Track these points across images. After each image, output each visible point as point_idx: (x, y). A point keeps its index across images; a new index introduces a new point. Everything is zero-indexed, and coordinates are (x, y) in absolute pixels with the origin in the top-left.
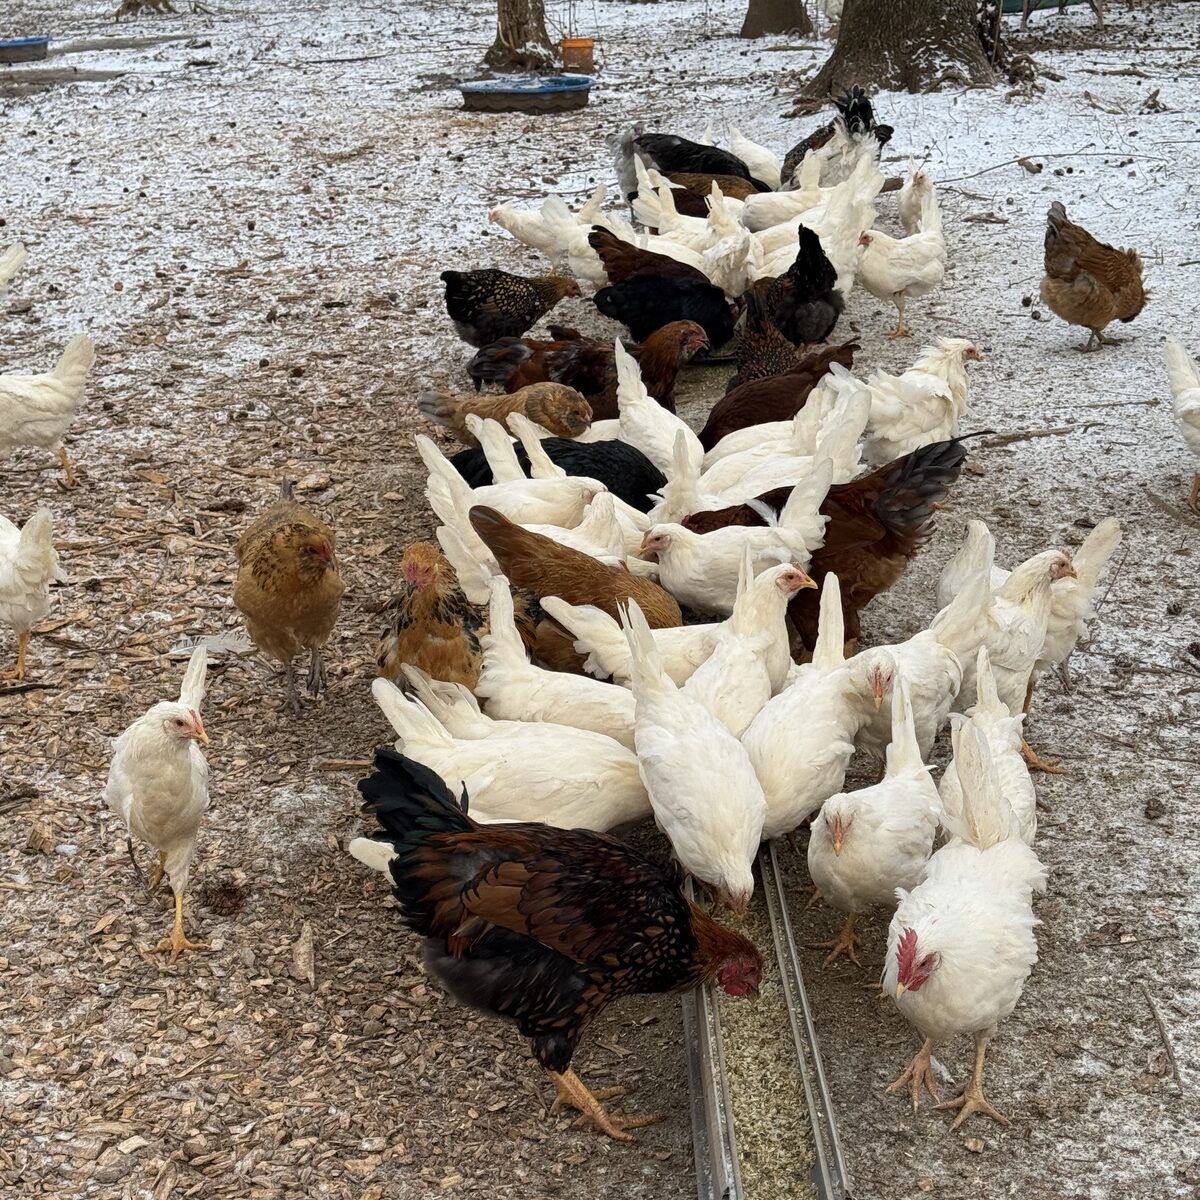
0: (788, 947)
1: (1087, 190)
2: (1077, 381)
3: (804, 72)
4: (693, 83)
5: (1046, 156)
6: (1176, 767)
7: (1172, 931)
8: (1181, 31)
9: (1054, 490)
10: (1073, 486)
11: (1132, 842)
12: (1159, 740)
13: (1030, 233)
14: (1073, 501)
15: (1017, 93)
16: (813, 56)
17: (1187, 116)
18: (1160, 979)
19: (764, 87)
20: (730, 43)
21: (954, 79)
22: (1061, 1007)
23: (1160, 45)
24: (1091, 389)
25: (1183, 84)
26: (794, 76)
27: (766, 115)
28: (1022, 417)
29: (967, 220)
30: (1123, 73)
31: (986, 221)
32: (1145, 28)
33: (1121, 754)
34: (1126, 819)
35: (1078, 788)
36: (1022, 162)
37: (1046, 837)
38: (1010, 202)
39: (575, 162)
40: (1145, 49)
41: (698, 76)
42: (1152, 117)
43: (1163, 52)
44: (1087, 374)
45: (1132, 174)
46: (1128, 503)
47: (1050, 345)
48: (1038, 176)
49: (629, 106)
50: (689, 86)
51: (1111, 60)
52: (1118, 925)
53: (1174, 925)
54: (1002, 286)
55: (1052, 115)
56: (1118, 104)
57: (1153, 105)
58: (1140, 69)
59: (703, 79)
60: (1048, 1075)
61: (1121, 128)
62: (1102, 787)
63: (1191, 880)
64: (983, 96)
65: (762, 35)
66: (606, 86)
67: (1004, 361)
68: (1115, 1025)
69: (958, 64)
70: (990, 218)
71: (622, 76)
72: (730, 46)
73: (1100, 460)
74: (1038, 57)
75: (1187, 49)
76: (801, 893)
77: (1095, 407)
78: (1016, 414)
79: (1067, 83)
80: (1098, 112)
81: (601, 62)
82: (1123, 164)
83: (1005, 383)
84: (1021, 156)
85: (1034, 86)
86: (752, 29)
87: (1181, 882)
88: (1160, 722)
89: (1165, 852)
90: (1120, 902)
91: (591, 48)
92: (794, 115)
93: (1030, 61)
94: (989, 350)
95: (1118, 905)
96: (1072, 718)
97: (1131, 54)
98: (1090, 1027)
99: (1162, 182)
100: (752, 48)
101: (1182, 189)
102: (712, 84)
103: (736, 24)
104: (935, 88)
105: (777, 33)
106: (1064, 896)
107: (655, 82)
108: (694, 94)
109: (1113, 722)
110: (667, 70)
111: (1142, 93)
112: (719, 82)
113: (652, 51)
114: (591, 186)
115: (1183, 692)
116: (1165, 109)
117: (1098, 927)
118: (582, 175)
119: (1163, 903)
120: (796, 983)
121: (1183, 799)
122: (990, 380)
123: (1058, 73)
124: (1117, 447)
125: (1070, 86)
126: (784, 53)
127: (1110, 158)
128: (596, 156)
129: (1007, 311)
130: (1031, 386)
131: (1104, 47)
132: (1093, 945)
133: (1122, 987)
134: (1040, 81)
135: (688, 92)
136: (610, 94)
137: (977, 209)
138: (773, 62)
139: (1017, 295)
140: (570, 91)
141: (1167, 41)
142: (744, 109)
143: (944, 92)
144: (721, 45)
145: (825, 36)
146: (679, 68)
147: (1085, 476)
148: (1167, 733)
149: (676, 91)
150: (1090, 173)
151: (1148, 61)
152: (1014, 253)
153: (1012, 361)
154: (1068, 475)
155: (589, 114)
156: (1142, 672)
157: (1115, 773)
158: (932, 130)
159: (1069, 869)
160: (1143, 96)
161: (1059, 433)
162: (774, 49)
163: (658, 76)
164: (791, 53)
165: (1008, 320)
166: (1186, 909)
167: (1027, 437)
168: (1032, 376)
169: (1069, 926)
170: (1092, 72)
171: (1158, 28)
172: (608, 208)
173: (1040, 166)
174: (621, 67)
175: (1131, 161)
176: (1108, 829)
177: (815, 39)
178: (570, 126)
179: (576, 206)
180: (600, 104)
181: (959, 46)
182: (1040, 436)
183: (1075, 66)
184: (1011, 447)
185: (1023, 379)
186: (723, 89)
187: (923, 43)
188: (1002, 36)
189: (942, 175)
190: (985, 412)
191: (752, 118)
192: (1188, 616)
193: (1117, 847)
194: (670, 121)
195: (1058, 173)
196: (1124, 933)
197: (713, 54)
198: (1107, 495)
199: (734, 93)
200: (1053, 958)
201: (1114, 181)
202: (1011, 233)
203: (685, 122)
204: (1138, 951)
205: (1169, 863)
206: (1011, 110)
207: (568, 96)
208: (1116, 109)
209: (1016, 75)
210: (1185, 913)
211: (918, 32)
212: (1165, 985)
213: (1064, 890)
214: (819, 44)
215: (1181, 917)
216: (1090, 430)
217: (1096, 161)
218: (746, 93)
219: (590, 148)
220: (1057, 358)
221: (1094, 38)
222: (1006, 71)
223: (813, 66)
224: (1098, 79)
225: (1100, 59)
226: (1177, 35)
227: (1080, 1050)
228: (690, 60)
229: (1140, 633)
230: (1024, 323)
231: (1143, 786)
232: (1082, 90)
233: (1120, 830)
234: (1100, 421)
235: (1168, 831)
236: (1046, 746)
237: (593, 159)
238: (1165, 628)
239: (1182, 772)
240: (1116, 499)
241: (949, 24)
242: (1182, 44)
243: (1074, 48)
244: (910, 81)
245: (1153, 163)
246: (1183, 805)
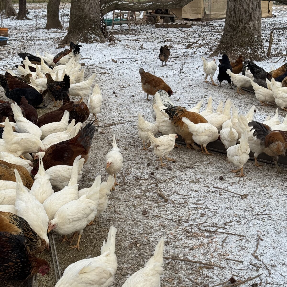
0: (55, 255)
1: (127, 67)
2: (126, 111)
3: (61, 38)
4: (34, 40)
5: (118, 59)
6: (149, 202)
7: (149, 242)
8: (148, 31)
9: (121, 137)
10: (125, 136)
11: (139, 221)
12: (146, 196)
13: (114, 77)
14: (126, 140)
15: (111, 44)
16: (62, 34)
17: (149, 50)
18: (146, 254)
19: (51, 41)
20: (43, 30)
21: (96, 40)
22: (123, 263)
23: (143, 34)
24: (129, 113)
25: (148, 43)
26: (59, 39)
27: (52, 48)
28: (113, 120)
29: (100, 73)
30: (135, 40)
31: (105, 74)
32: (140, 30)
33: (137, 200)
34: (138, 216)
35: (127, 209)
36: (113, 60)
37: (120, 221)
38: (110, 69)
39: (3, 58)
40: (140, 35)
41: (35, 38)
42: (142, 50)
43: (144, 36)
44: (128, 109)
45: (137, 63)
46: (138, 140)
47: (120, 103)
48: (116, 63)
49: (17, 45)
50: (32, 40)
51: (132, 37)
52: (136, 242)
53: (149, 241)
54: (109, 89)
55: (119, 49)
56: (134, 47)
57: (142, 48)
58: (139, 39)
59: (36, 39)
60: (120, 281)
61: (135, 53)
62: (133, 208)
63: (153, 229)
64: (103, 45)
65: (51, 29)
66: (11, 40)
67: (109, 106)
68: (135, 266)
69: (97, 37)
70: (105, 73)
71: (15, 37)
72: (43, 31)
73: (131, 130)
74: (116, 36)
75: (149, 35)
76: (60, 240)
77: (130, 117)
78: (112, 119)
79: (122, 42)
80: (129, 49)
81: (10, 34)
82: (135, 61)
83: (109, 112)
84: (112, 59)
85: (115, 43)
86: (48, 27)
87: (151, 230)
88: (146, 191)
89: (147, 223)
90: (137, 236)
91: (7, 30)
92: (58, 48)
93: (114, 37)
94: (106, 104)
95: (136, 237)
96: (126, 192)
97: (137, 36)
98: (130, 268)
99: (144, 65)
100: (48, 32)
101: (148, 67)
102: (38, 40)
103: (44, 26)
104: (92, 42)
105: (54, 28)
106: (124, 235)
107: (24, 39)
108: (34, 42)
109: (135, 192)
110: (27, 36)
111: (139, 45)
112: (40, 40)
113: (23, 32)
114: (7, 64)
115: (151, 184)
116: (144, 49)
117: (132, 242)
118: (5, 61)
119: (147, 235)
120: (57, 264)
121: (151, 210)
122: (106, 111)
123: (120, 40)
124: (135, 127)
125: (123, 43)
126: (56, 33)
127: (132, 59)
128: (9, 57)
129: (110, 95)
130: (116, 112)
131: (131, 34)
132: (131, 247)
133: (137, 257)
134: (116, 41)
135: (32, 42)
136: (12, 42)
137: (102, 71)
138: (53, 35)
139: (112, 91)
140: (2, 41)
141: (145, 33)
142: (46, 46)
143: (94, 43)
144: (41, 31)
145: (66, 29)
146: (30, 36)
147: (128, 133)
148: (148, 194)
149: (29, 41)
150: (128, 63)
151: (140, 38)
152: (111, 81)
153: (111, 107)
154: (124, 133)
155: (7, 47)
156: (142, 180)
157: (136, 204)
158: (92, 52)
159: (125, 229)
160: (140, 45)
161: (122, 123)
162: (54, 32)
163: (25, 38)
164: (58, 33)
165: (110, 97)
166: (152, 236)
167: (115, 125)
168: (116, 110)
169: (125, 243)
170: (128, 40)
171: (143, 30)
172: (12, 69)
173: (117, 61)
174: (15, 35)
175: (137, 60)
176: (134, 218)
177: (63, 30)
178: (2, 49)
179: (3, 69)
180: (10, 44)
181: (97, 33)
182: (118, 124)
183: (124, 38)
184: (111, 127)
185: (114, 111)
186: (41, 41)
187: (89, 32)
188: (107, 31)
189: (94, 63)
190: (105, 119)
191: (48, 48)
192: (152, 166)
193: (136, 223)
194: (28, 49)
195: (121, 63)
196: (138, 244)
197: (39, 33)
198: (133, 138)
199: (44, 42)
200: (121, 251)
201: (133, 65)
202: (110, 77)
203: (32, 49)
204: (141, 248)
205: (148, 226)
206: (110, 48)
207: (1, 42)
208: (134, 48)
209: (111, 40)
210: (152, 238)
211: (87, 29)
212: (147, 255)
213: (124, 234)
214: (65, 31)
215: (151, 239)
216: (129, 123)
217: (129, 60)
218: (47, 42)
219: (7, 55)
220: (121, 106)
221: (128, 32)
222: (108, 39)
223: (63, 36)
224: (129, 41)
225: (130, 37)
226: (147, 32)
227: (127, 274)
228: (33, 34)
229: (141, 170)
230: (113, 98)
231: (142, 207)
232: (126, 44)
233: (137, 218)
234: (131, 120)
235: (148, 218)
236: (120, 199)
237: (8, 57)
238: (147, 169)
239: (151, 203)
240: (135, 139)
241: (94, 28)
242: (148, 34)
243: (124, 34)
244: (86, 41)
245: (142, 61)
246: (151, 211)
